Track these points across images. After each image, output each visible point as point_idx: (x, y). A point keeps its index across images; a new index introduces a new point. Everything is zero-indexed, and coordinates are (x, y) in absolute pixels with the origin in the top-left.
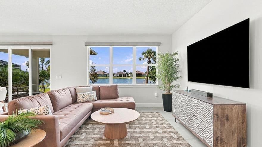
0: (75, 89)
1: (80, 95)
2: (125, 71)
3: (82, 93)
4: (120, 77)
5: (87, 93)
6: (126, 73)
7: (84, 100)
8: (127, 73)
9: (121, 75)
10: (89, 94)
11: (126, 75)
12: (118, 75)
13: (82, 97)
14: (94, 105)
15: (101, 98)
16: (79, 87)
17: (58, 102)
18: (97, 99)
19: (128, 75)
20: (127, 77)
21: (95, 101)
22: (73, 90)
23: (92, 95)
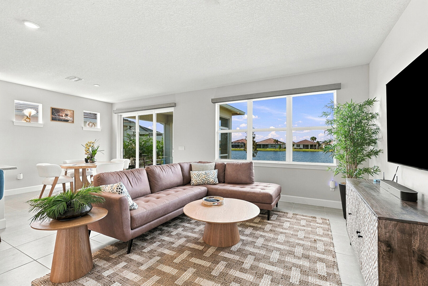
0: (191, 165)
1: (193, 174)
2: (314, 139)
3: (198, 172)
4: (304, 150)
5: (203, 172)
6: (315, 141)
7: (199, 181)
8: (318, 142)
9: (306, 146)
10: (206, 174)
11: (315, 145)
12: (302, 147)
13: (196, 177)
14: (209, 190)
15: (226, 181)
16: (199, 162)
17: (157, 181)
18: (218, 182)
19: (319, 145)
20: (318, 149)
21: (215, 184)
22: (186, 167)
23: (210, 176)
